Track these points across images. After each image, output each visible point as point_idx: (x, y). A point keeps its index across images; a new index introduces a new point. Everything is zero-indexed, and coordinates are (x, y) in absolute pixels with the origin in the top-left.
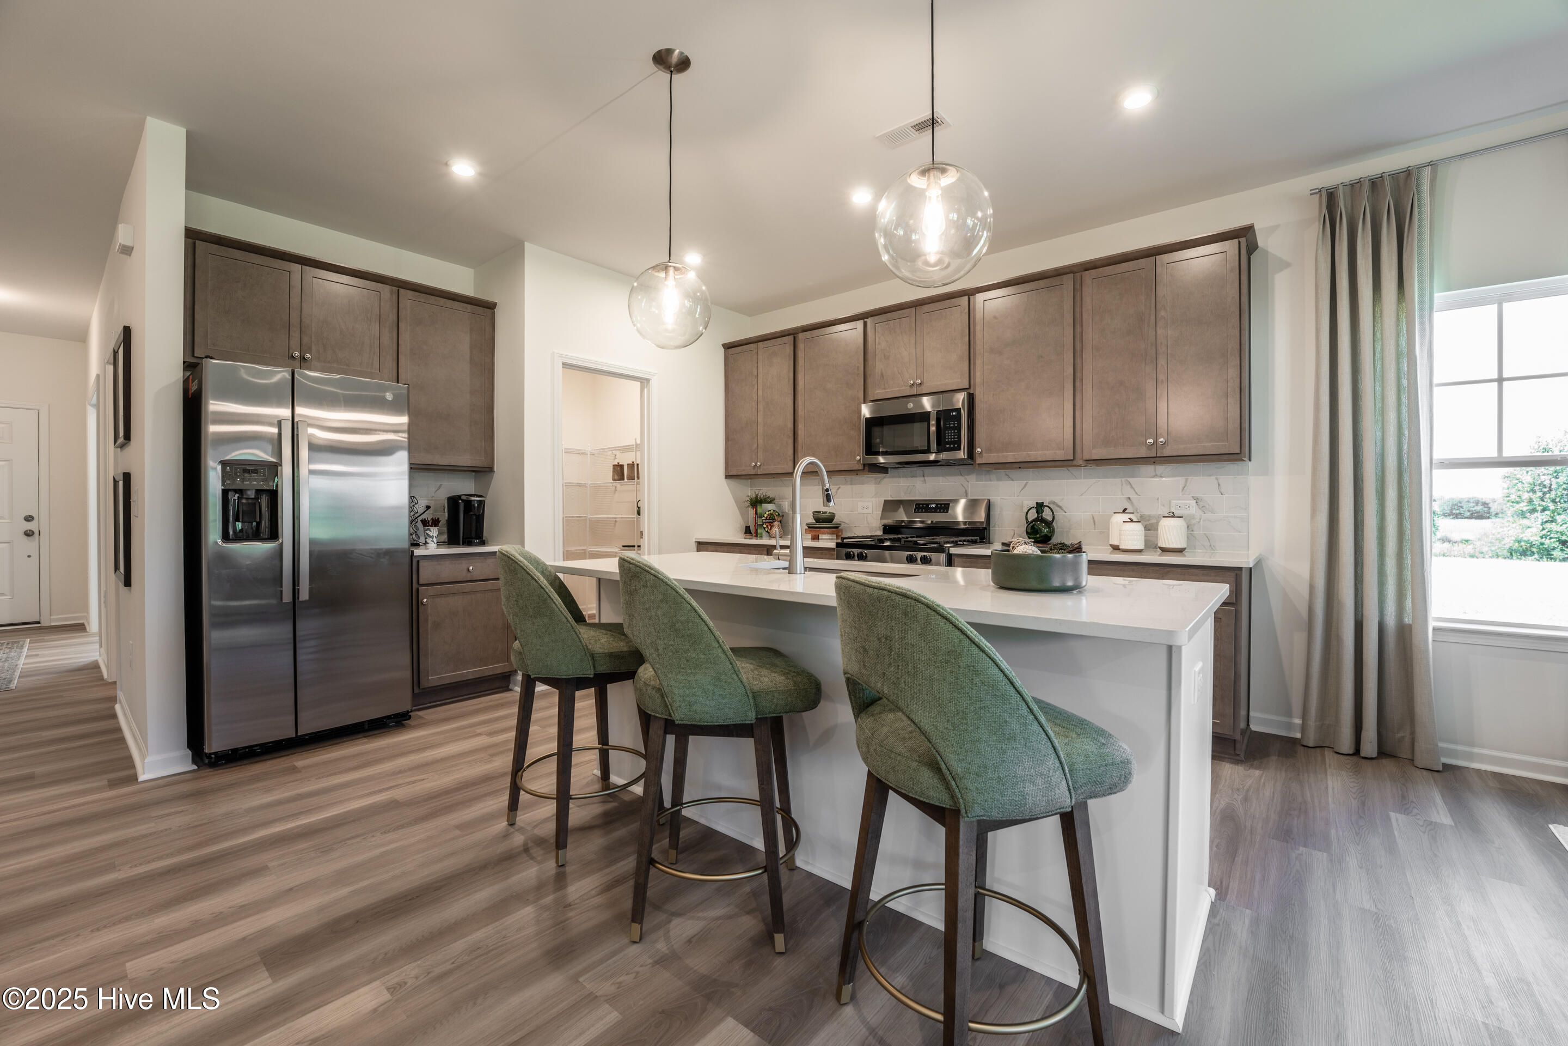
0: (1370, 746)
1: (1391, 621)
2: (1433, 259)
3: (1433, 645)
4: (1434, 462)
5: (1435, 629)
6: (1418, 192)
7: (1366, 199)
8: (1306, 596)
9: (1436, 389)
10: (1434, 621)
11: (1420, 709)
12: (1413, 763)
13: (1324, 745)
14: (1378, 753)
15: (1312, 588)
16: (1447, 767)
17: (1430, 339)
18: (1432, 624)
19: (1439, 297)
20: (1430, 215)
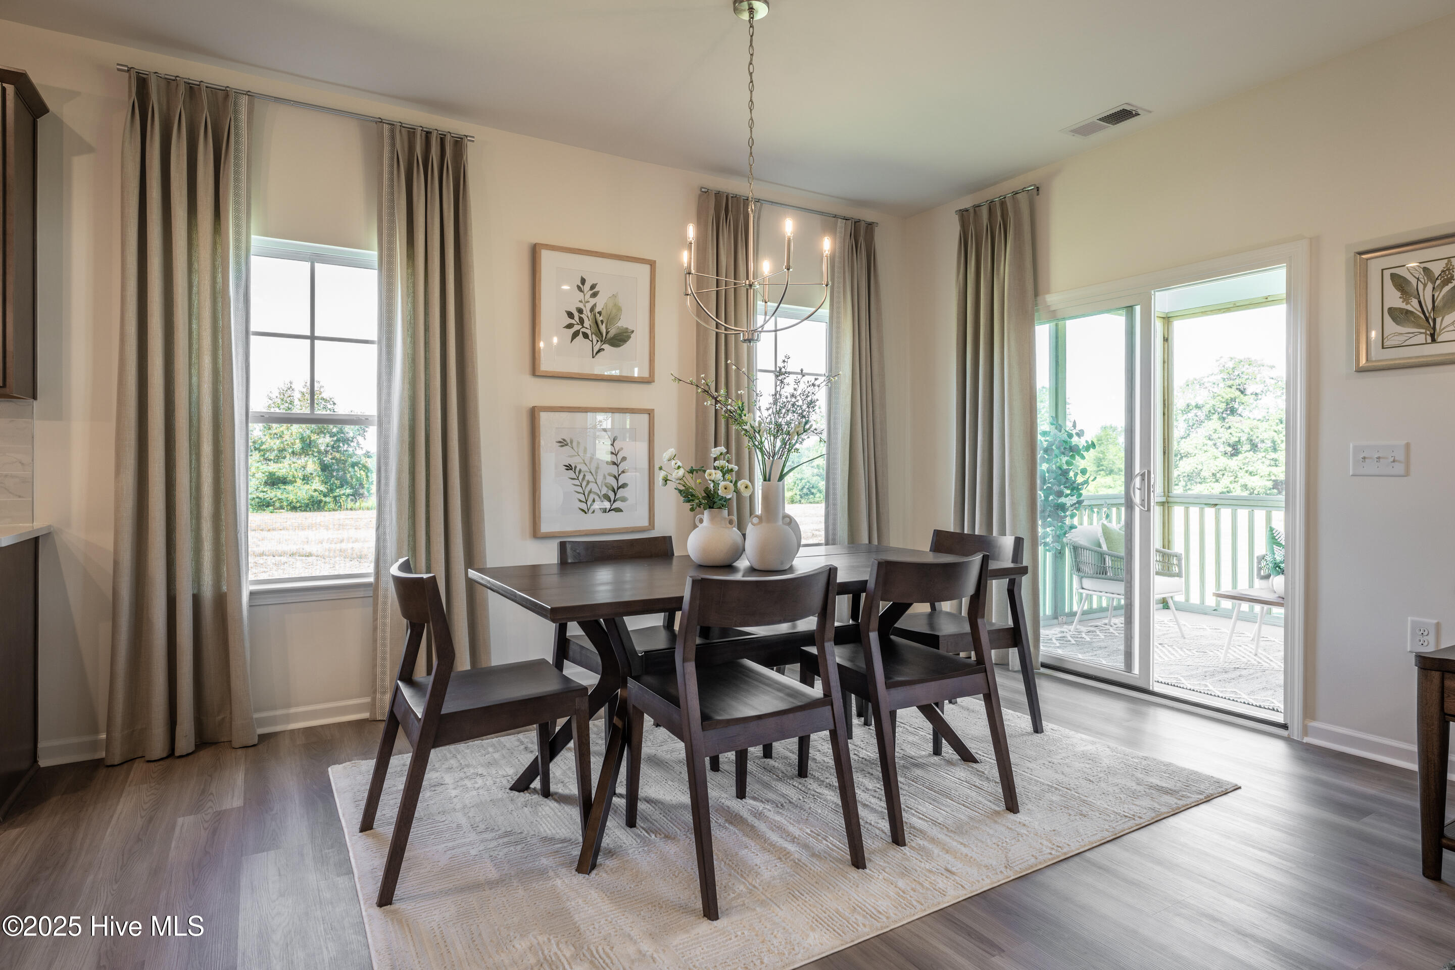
0: (185, 740)
1: (208, 592)
2: (250, 197)
3: (250, 612)
4: (250, 415)
5: (252, 594)
6: (236, 119)
7: (181, 102)
8: (110, 571)
9: (253, 338)
10: (251, 584)
11: (236, 683)
12: (231, 744)
13: (136, 757)
14: (196, 745)
15: (116, 563)
16: (263, 738)
17: (247, 282)
18: (246, 589)
19: (257, 240)
20: (248, 149)
